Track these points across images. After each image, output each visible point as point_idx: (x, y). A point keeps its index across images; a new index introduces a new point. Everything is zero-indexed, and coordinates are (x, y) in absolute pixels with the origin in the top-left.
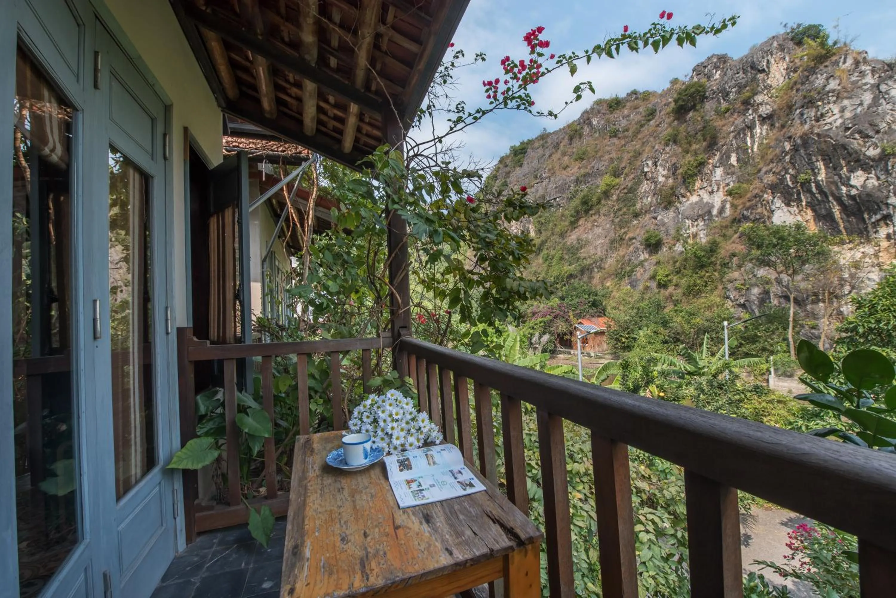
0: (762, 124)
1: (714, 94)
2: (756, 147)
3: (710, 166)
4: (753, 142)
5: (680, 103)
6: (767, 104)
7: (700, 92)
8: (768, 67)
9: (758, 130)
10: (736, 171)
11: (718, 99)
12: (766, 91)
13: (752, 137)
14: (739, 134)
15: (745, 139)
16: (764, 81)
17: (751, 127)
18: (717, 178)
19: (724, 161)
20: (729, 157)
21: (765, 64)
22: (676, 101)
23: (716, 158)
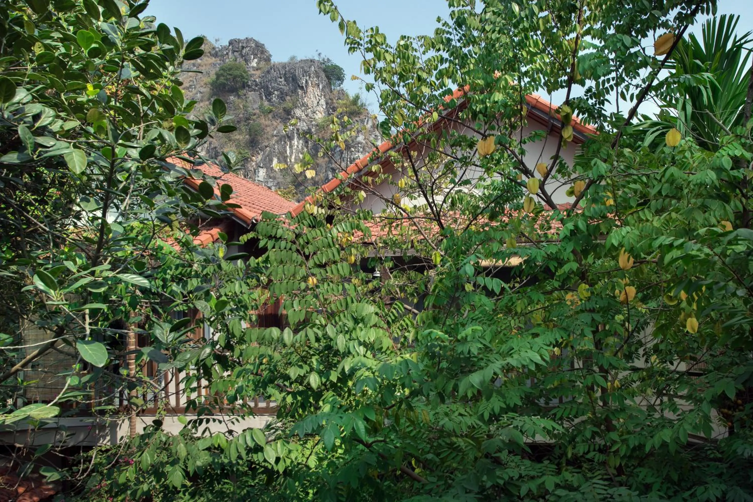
0: (299, 138)
1: (256, 85)
2: (293, 157)
3: (254, 164)
4: (291, 153)
5: (222, 79)
6: (304, 121)
7: (244, 78)
8: (306, 86)
9: (295, 142)
10: (277, 176)
11: (261, 94)
12: (303, 108)
13: (291, 147)
14: (281, 140)
15: (285, 147)
16: (303, 98)
17: (290, 138)
18: (260, 179)
19: (267, 163)
20: (271, 161)
21: (304, 82)
22: (218, 76)
23: (260, 157)
